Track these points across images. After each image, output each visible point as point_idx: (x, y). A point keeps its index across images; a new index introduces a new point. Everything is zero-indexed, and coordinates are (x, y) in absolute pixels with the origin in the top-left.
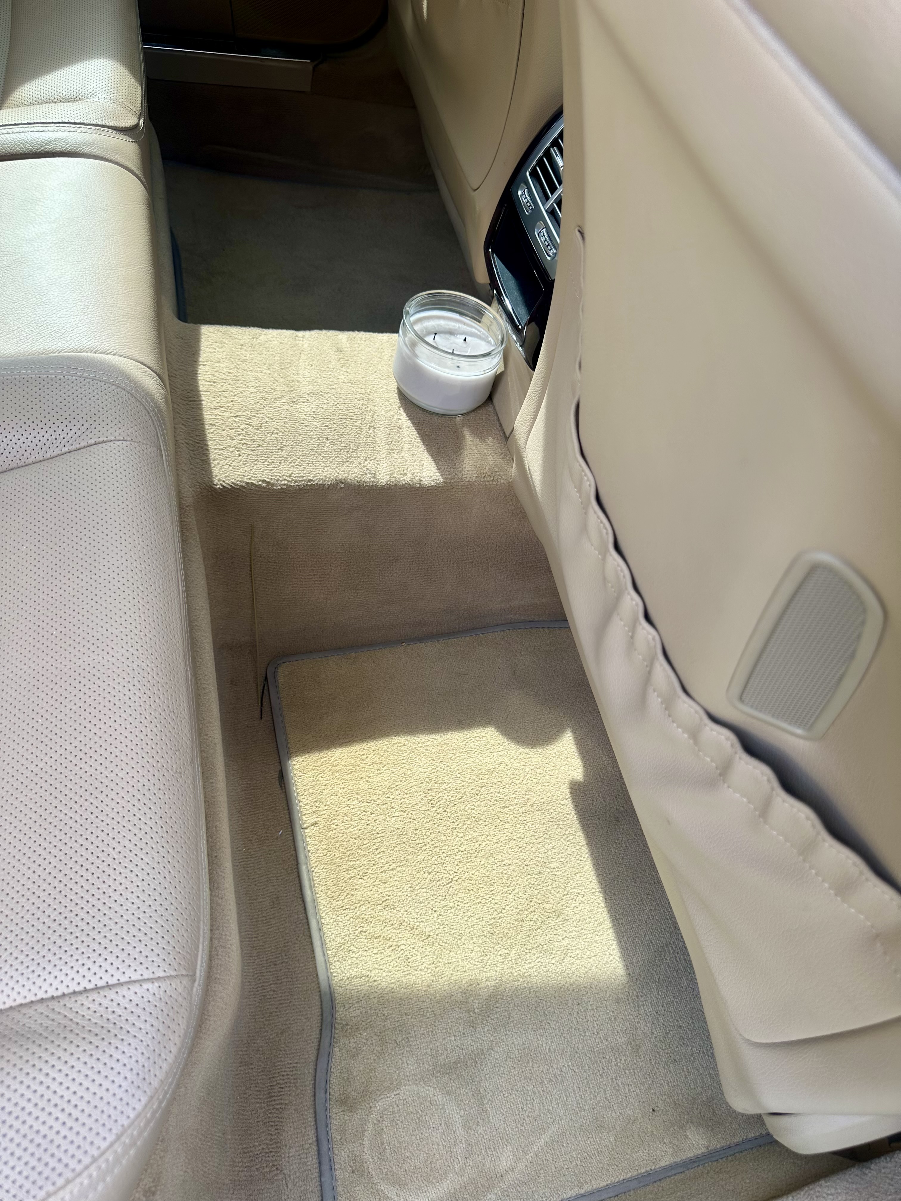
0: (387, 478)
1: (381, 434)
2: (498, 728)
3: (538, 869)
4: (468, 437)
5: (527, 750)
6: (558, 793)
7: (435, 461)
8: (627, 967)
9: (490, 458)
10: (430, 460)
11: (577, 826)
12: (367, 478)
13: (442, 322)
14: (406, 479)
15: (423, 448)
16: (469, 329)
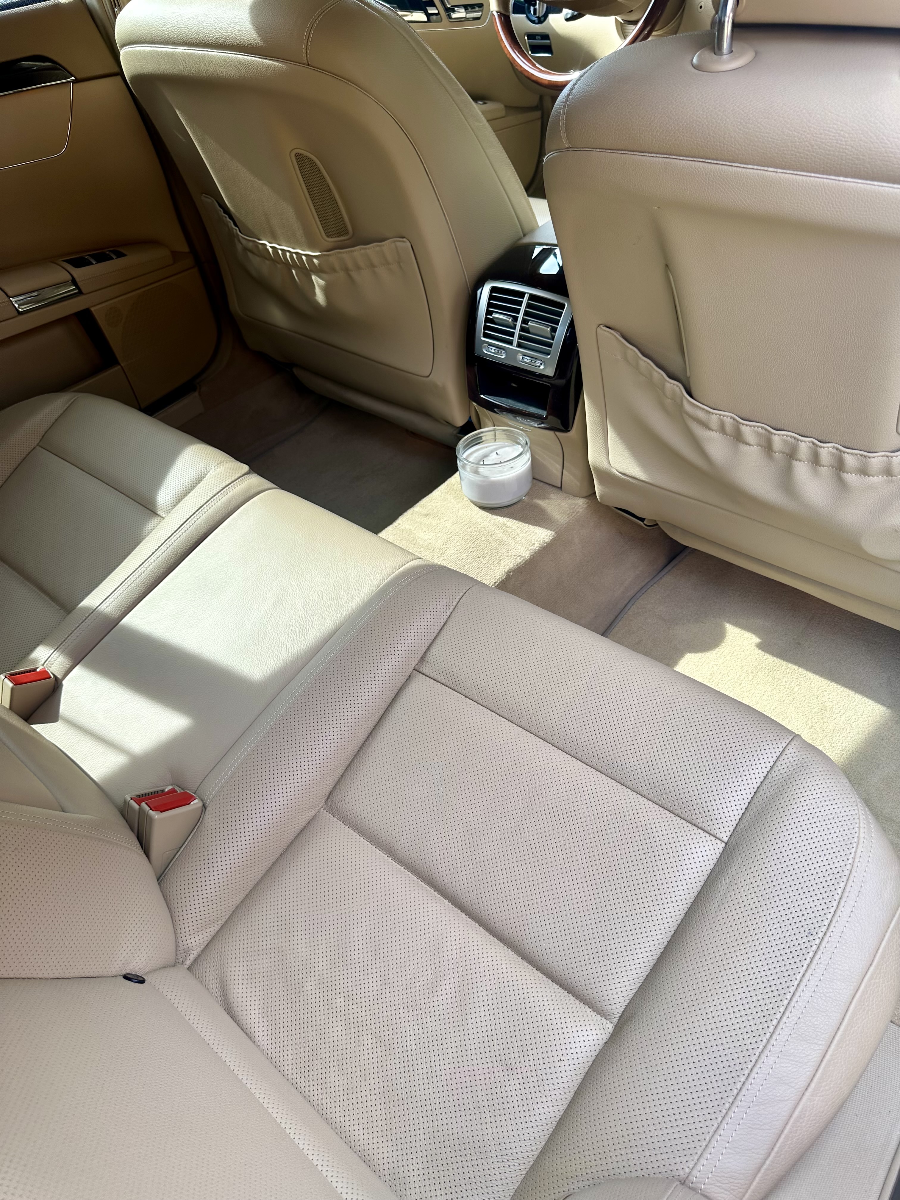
0: (528, 553)
1: (499, 534)
2: (690, 652)
3: (791, 698)
4: (541, 503)
5: (717, 650)
6: (757, 656)
7: (539, 526)
8: (883, 704)
9: (563, 504)
10: (537, 528)
11: (784, 663)
12: (519, 560)
13: (476, 455)
14: (537, 546)
15: (527, 525)
16: (491, 448)
